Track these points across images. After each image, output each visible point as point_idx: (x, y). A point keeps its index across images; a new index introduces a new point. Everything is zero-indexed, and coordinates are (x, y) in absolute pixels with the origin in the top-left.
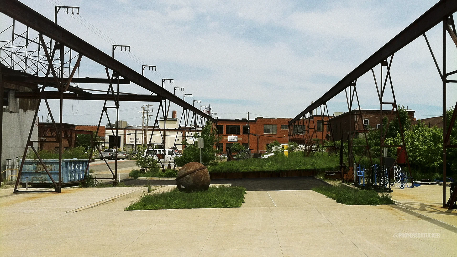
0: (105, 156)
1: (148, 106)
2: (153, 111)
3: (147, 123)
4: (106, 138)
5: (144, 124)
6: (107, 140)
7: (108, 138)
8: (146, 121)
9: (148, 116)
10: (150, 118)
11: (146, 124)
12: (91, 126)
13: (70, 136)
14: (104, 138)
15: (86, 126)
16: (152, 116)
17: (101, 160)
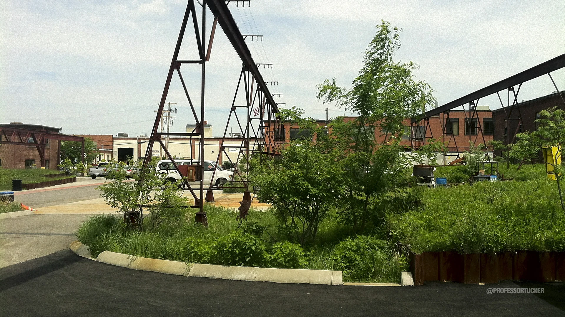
0: (99, 173)
1: (169, 104)
2: (176, 111)
3: (168, 127)
4: (114, 150)
5: (163, 129)
6: (115, 152)
7: (117, 151)
8: (167, 125)
9: (169, 117)
10: (173, 121)
11: (167, 129)
12: (94, 135)
13: (41, 142)
14: (112, 150)
15: (87, 135)
16: (175, 117)
17: (93, 179)
